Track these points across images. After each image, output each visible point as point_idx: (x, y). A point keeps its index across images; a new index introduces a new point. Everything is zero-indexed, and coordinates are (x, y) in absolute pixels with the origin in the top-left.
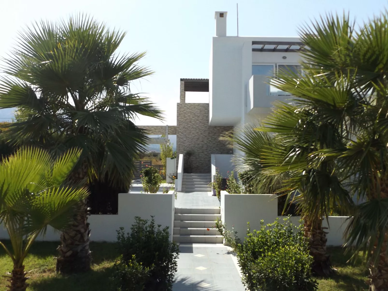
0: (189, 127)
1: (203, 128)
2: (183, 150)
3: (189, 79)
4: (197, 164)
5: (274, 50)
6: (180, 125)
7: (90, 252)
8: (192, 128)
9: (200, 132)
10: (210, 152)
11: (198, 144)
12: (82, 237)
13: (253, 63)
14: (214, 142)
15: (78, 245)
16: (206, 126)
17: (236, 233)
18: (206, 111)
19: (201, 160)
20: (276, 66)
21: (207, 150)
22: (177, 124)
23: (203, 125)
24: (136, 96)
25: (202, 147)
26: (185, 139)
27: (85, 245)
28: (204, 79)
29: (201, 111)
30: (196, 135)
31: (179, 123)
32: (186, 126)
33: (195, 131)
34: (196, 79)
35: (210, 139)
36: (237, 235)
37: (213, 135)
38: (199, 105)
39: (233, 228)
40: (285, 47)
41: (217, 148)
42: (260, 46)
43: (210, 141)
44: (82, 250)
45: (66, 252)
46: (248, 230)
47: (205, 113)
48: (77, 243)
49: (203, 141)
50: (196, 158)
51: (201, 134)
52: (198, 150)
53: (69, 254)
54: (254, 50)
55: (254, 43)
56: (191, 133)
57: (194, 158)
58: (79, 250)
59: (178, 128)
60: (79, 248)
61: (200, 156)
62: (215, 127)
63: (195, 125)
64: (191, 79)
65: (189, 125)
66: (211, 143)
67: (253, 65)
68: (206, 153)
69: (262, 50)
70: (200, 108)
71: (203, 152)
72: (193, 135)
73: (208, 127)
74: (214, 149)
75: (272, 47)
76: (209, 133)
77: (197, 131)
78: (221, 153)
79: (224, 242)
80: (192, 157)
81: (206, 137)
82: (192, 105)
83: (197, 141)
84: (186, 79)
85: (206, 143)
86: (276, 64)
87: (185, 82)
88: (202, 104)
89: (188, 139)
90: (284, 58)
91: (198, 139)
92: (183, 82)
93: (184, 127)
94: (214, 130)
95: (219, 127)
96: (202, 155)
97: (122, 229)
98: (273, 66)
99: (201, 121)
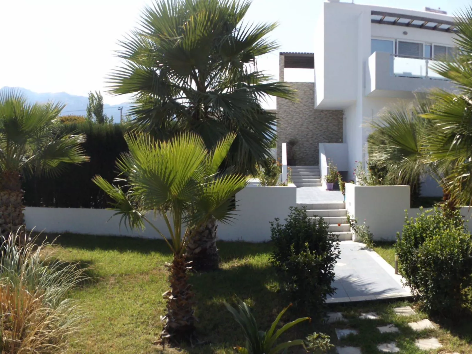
0: (291, 111)
1: (308, 113)
2: (284, 139)
3: (290, 53)
4: (301, 155)
5: (394, 23)
6: (280, 108)
7: (217, 249)
8: (295, 112)
9: (304, 117)
10: (316, 140)
11: (302, 132)
12: (210, 233)
13: (372, 36)
14: (321, 129)
15: (206, 242)
16: (311, 109)
17: (368, 228)
18: (311, 91)
19: (306, 150)
20: (396, 43)
21: (312, 138)
22: (277, 108)
23: (308, 109)
24: (260, 73)
25: (307, 135)
26: (286, 126)
27: (213, 241)
28: (308, 53)
29: (305, 92)
30: (299, 121)
31: (280, 106)
32: (287, 110)
33: (298, 116)
34: (299, 53)
35: (316, 126)
36: (369, 230)
37: (320, 121)
38: (302, 84)
39: (365, 223)
40: (406, 21)
41: (324, 136)
42: (378, 17)
43: (316, 127)
44: (210, 247)
45: (194, 249)
46: (406, 217)
47: (310, 95)
48: (205, 239)
49: (307, 128)
50: (300, 148)
51: (306, 119)
52: (302, 139)
53: (197, 251)
54: (373, 21)
55: (373, 13)
56: (294, 119)
57: (298, 147)
58: (208, 247)
59: (278, 112)
60: (208, 245)
61: (305, 145)
62: (322, 111)
63: (298, 109)
64: (293, 53)
65: (291, 109)
66: (317, 130)
67: (372, 40)
68: (311, 142)
69: (380, 22)
70: (304, 88)
71: (307, 141)
72: (296, 121)
73: (314, 111)
74: (321, 137)
75: (392, 19)
76: (315, 118)
77: (301, 116)
78: (329, 142)
79: (354, 238)
80: (295, 147)
81: (311, 122)
82: (294, 85)
83: (301, 127)
84: (287, 53)
85: (311, 130)
86: (396, 40)
87: (285, 57)
88: (307, 83)
89: (290, 125)
90: (405, 33)
91: (302, 125)
92: (283, 57)
93: (285, 111)
94: (320, 114)
95: (326, 111)
96: (307, 144)
97: (277, 219)
98: (392, 42)
99: (305, 104)
